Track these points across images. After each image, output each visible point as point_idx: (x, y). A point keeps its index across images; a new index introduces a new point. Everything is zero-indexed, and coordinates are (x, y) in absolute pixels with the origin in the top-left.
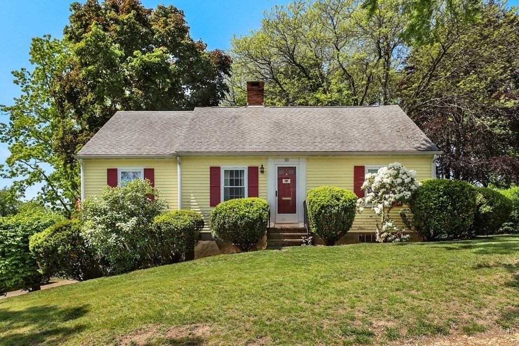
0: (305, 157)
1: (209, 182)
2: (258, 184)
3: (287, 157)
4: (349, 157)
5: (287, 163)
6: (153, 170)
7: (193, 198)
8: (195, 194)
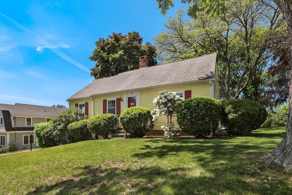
0: (139, 91)
1: (103, 107)
2: (120, 106)
3: (132, 92)
4: (159, 89)
5: (131, 95)
6: (88, 103)
7: (98, 114)
8: (99, 112)
